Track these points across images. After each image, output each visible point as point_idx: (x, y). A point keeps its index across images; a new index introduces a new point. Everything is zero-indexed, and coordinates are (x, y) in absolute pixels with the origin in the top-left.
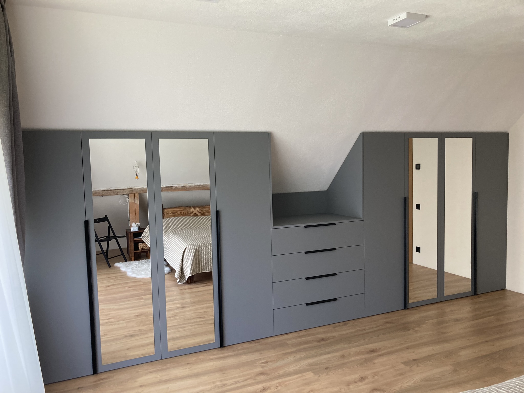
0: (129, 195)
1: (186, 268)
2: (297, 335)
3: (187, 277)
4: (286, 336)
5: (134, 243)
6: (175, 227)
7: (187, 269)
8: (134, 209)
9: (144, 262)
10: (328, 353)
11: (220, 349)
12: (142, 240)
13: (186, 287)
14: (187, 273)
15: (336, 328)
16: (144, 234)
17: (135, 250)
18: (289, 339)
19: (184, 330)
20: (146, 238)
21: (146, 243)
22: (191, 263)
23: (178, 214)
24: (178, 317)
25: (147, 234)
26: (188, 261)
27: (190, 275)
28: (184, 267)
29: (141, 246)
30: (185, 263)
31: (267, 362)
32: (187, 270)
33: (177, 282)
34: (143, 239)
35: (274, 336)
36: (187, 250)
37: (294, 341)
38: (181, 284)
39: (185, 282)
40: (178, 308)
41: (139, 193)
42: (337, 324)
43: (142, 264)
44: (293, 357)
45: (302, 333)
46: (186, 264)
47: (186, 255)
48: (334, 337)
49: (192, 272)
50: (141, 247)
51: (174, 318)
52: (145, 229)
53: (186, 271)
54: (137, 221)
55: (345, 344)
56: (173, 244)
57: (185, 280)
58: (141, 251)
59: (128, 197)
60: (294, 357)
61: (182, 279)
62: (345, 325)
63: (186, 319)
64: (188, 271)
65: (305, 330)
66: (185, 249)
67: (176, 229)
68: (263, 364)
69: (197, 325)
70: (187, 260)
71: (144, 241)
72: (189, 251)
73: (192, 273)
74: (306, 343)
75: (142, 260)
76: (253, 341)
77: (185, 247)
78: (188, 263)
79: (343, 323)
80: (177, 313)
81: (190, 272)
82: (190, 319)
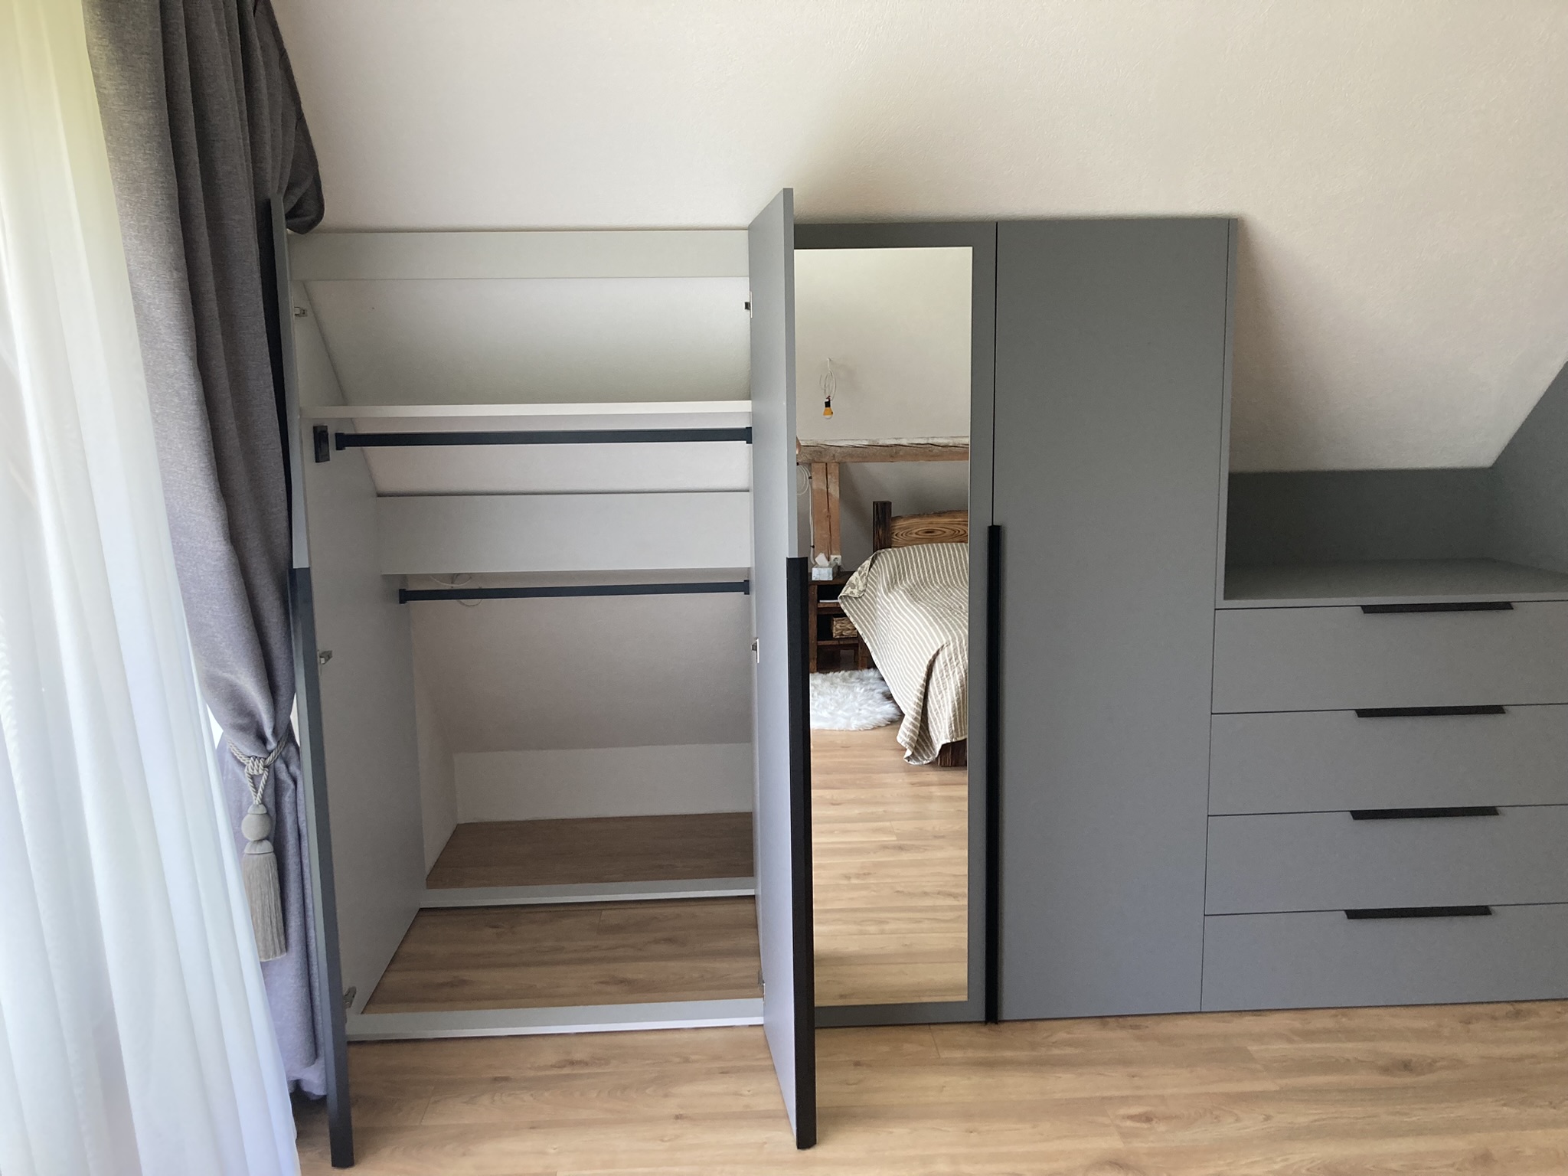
0: (810, 464)
1: (937, 713)
2: (1297, 1025)
3: (938, 743)
4: (1248, 1023)
5: (818, 616)
6: (925, 577)
7: (939, 719)
8: (826, 510)
9: (838, 680)
10: (1418, 1131)
11: (984, 1029)
12: (840, 607)
13: (934, 776)
14: (939, 732)
15: (1476, 1027)
16: (848, 592)
17: (820, 637)
18: (1259, 1038)
19: (882, 932)
20: (853, 602)
21: (852, 619)
22: (953, 702)
23: (945, 534)
24: (875, 882)
25: (855, 591)
26: (943, 692)
27: (949, 741)
28: (931, 712)
29: (838, 627)
30: (933, 697)
31: (1147, 1118)
32: (940, 722)
33: (906, 756)
34: (842, 606)
35: (1200, 1012)
36: (944, 658)
37: (1280, 1047)
38: (916, 763)
39: (931, 758)
40: (885, 847)
41: (839, 463)
42: (1479, 1009)
43: (832, 684)
44: (1261, 1117)
45: (1321, 1021)
46: (938, 702)
47: (938, 672)
48: (1456, 1063)
49: (956, 730)
50: (837, 630)
51: (863, 882)
52: (851, 573)
53: (936, 724)
54: (833, 549)
55: (1504, 1105)
56: (906, 633)
57: (931, 753)
58: (836, 643)
59: (810, 471)
60: (1268, 1118)
61: (924, 750)
62: (1518, 1015)
63: (898, 892)
64: (943, 727)
65: (1333, 1012)
66: (935, 652)
67: (927, 583)
68: (1129, 1123)
69: (928, 919)
70: (942, 689)
71: (845, 611)
72: (950, 660)
73: (954, 734)
74: (1327, 1065)
75: (836, 673)
76: (1114, 1019)
77: (937, 645)
78: (945, 699)
79: (1509, 1007)
80: (878, 865)
81: (947, 730)
82: (911, 895)
